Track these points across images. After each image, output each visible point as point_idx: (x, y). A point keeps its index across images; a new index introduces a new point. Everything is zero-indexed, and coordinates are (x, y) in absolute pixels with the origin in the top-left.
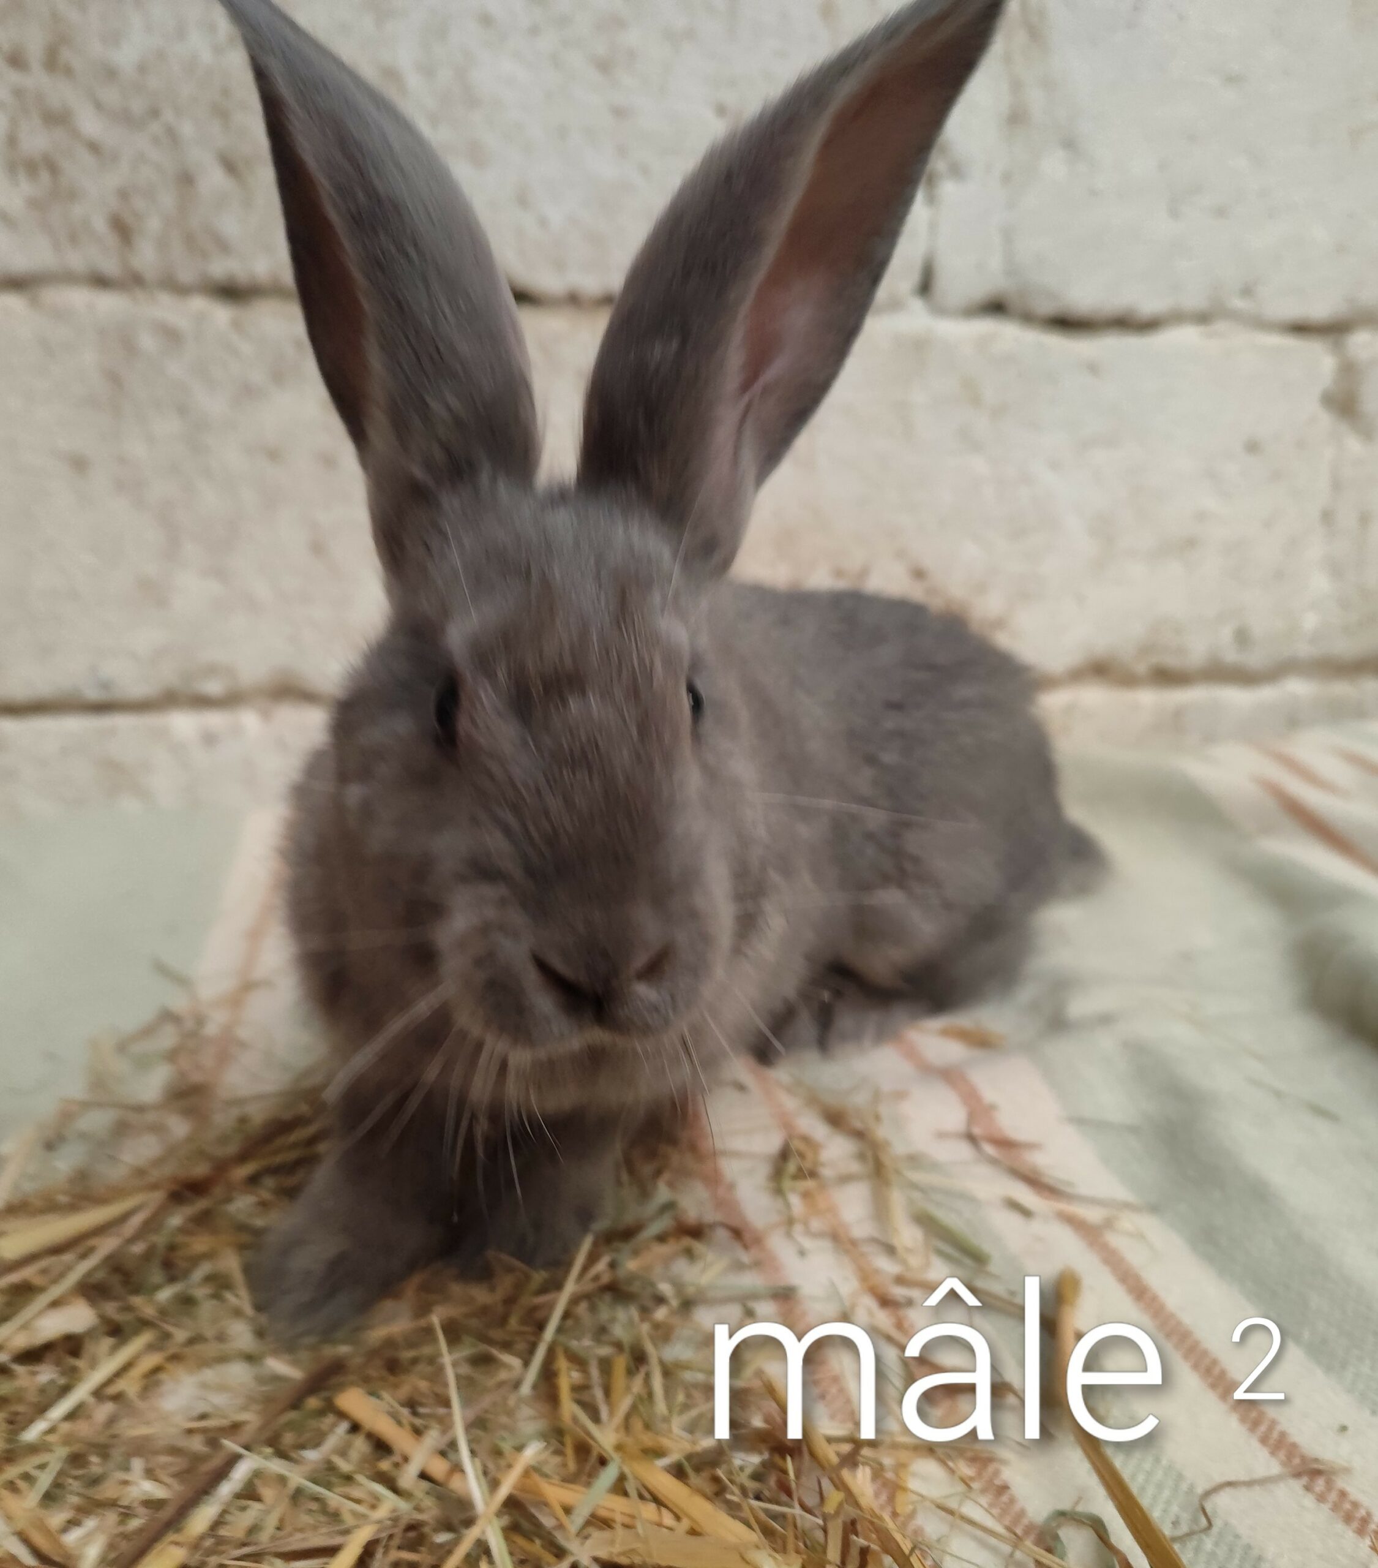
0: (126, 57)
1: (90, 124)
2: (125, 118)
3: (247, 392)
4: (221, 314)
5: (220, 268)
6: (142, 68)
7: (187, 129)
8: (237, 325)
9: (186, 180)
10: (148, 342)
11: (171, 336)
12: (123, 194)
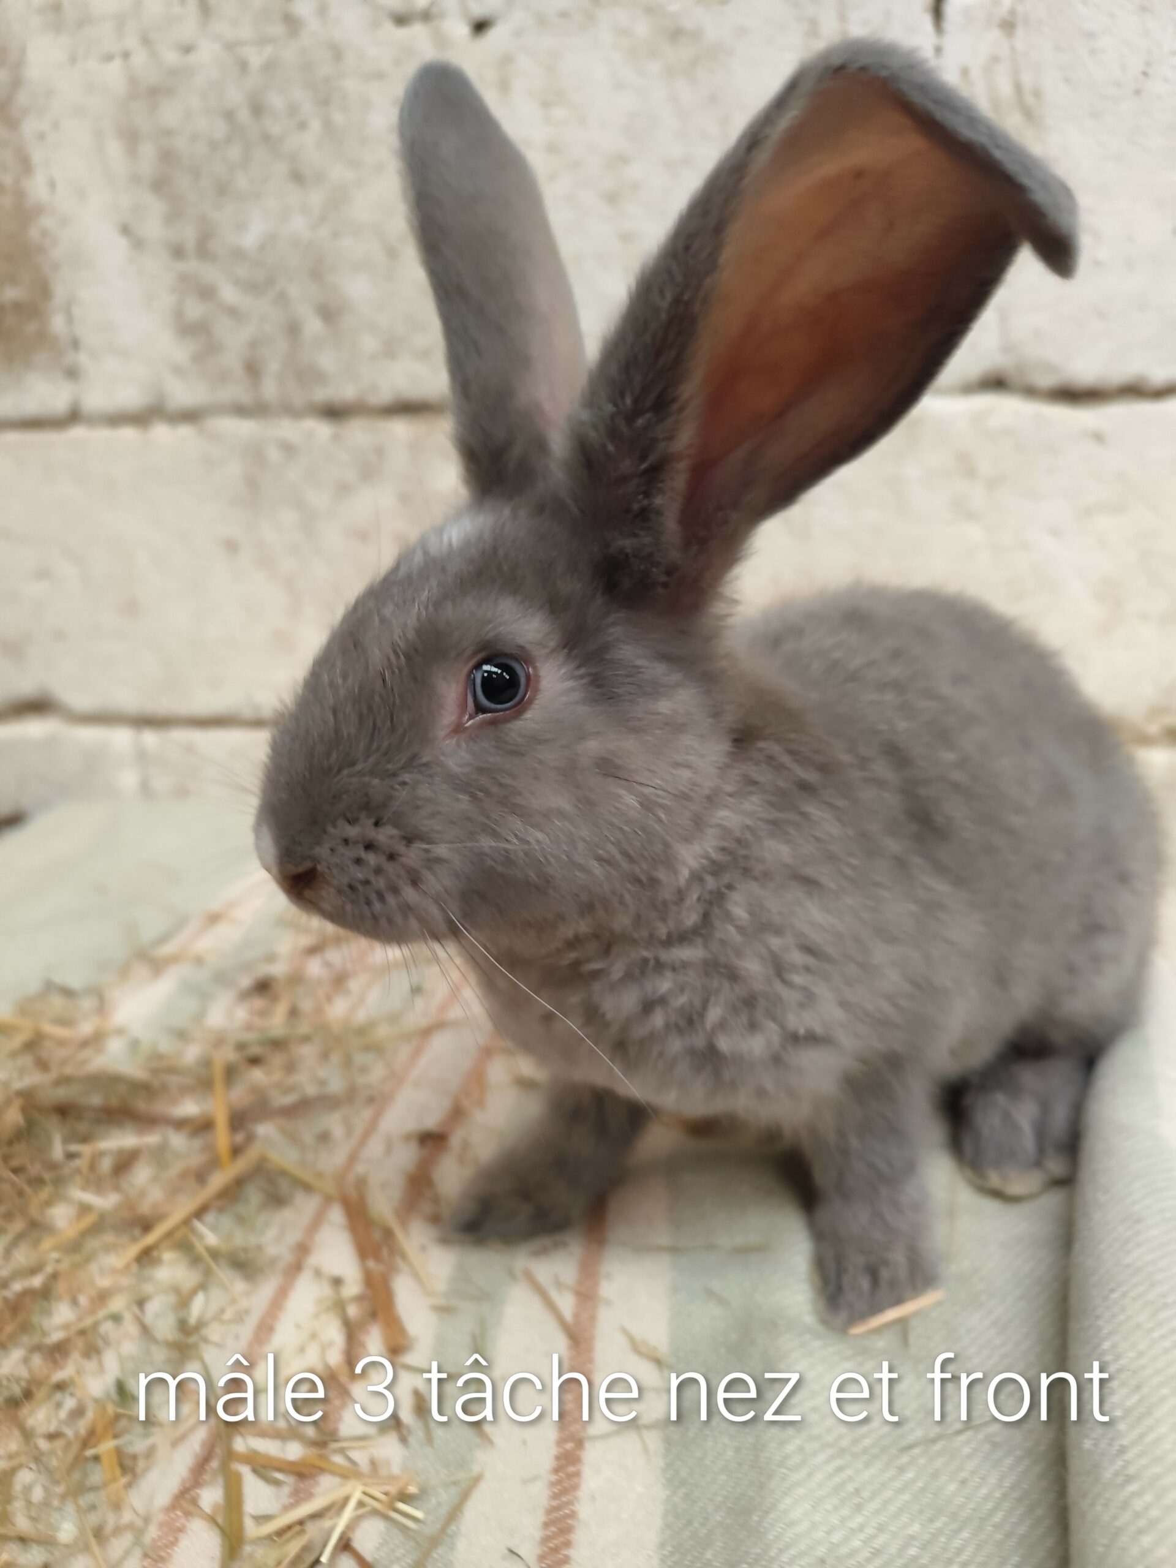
0: (250, 239)
1: (229, 294)
2: (253, 288)
3: (343, 490)
4: (322, 430)
5: (322, 394)
6: (262, 247)
7: (294, 291)
8: (336, 438)
9: (293, 329)
10: (274, 455)
11: (288, 449)
12: (254, 344)
